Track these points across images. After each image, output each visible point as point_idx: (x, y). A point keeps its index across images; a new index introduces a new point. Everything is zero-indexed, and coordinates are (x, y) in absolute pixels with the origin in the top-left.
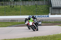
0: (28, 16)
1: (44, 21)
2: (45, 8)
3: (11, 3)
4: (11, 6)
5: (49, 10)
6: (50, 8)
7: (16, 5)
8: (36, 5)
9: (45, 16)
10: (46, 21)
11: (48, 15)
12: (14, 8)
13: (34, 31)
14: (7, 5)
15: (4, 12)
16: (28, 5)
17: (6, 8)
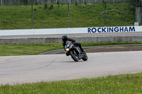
0: (87, 28)
1: (124, 41)
2: (125, 10)
4: (46, 6)
5: (134, 14)
6: (138, 10)
7: (58, 3)
8: (104, 3)
10: (128, 40)
14: (37, 4)
15: (29, 20)
16: (85, 3)
17: (35, 10)
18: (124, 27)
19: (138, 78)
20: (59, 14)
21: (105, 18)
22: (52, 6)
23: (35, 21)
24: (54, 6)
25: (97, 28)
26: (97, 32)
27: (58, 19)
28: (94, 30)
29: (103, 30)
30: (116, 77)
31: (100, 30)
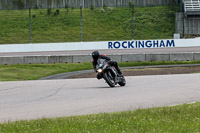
0: (107, 42)
1: (159, 60)
2: (161, 16)
4: (49, 11)
5: (173, 22)
7: (66, 7)
10: (165, 59)
12: (59, 17)
14: (36, 8)
15: (26, 30)
16: (105, 6)
17: (34, 16)
18: (160, 41)
19: (179, 112)
20: (67, 23)
21: (132, 27)
22: (58, 11)
23: (33, 33)
24: (61, 10)
25: (121, 42)
26: (121, 47)
27: (66, 29)
28: (117, 45)
29: (130, 45)
30: (148, 112)
31: (125, 45)
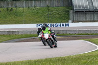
0: (36, 24)
1: (61, 33)
2: (62, 11)
3: (8, 4)
4: (8, 9)
5: (68, 14)
6: (71, 12)
7: (16, 7)
8: (48, 7)
9: (63, 25)
10: (64, 33)
11: (67, 24)
12: (12, 12)
13: (52, 48)
14: (1, 7)
16: (35, 7)
18: (62, 24)
24: (13, 8)
25: (43, 24)
